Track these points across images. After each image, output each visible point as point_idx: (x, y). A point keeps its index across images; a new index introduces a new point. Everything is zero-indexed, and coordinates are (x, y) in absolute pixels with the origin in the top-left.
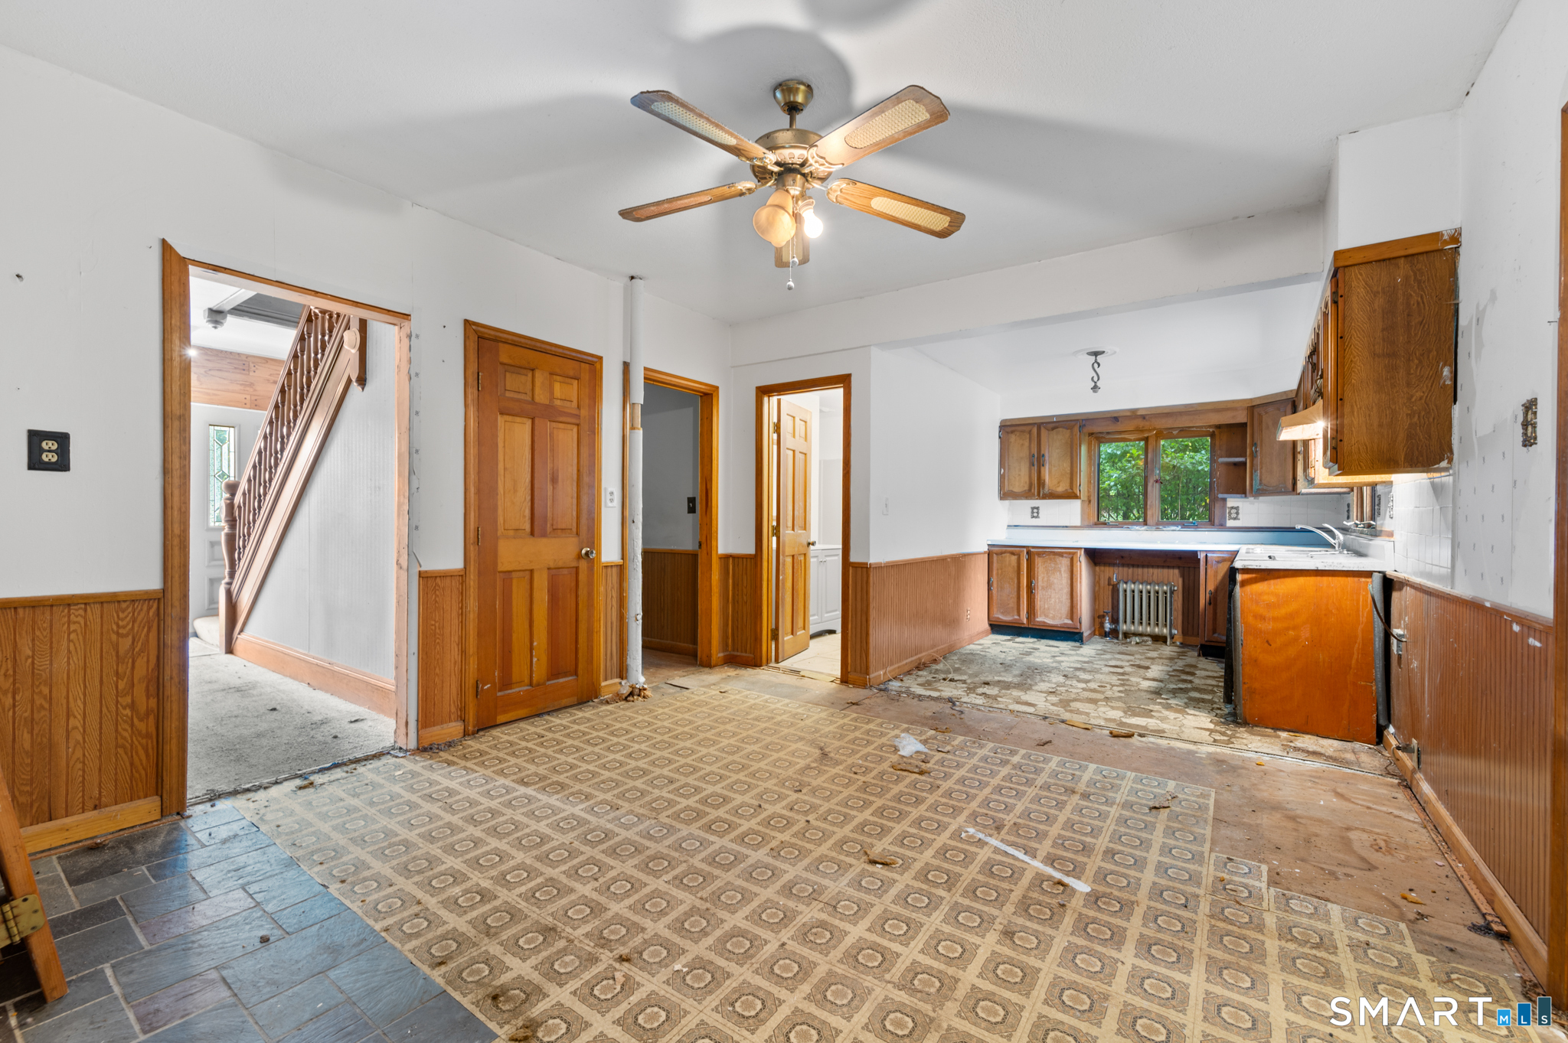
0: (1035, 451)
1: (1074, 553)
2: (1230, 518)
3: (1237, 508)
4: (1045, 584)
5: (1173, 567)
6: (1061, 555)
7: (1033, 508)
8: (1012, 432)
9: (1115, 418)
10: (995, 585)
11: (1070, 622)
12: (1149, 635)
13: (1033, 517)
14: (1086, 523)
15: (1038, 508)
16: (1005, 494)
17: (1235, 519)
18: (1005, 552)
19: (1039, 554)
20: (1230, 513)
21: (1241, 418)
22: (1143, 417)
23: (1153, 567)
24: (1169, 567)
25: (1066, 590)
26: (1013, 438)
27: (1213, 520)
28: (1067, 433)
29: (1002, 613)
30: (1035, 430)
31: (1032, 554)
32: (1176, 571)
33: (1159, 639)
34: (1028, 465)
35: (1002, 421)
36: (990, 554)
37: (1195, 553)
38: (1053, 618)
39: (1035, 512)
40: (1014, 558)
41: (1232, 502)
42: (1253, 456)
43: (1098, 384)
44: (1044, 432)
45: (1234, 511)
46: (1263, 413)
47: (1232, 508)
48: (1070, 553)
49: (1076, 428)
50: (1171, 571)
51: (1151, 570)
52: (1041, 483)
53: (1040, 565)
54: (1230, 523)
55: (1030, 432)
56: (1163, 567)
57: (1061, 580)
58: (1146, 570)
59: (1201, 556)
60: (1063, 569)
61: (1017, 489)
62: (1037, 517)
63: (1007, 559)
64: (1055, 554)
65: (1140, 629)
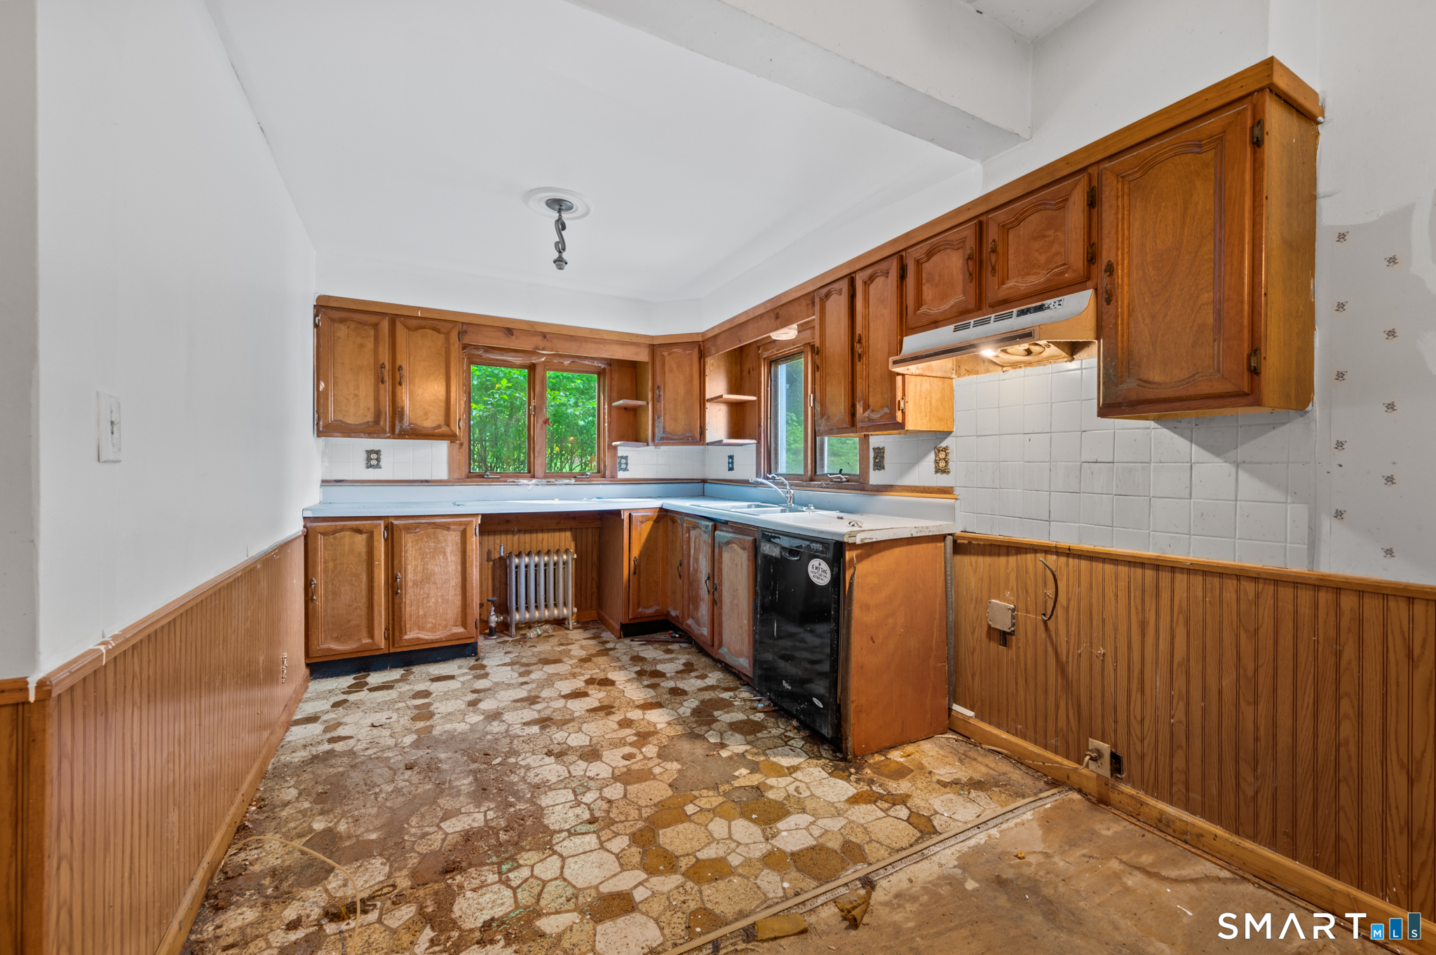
0: (385, 358)
1: (467, 524)
2: (621, 469)
3: (626, 458)
4: (419, 578)
5: (565, 530)
6: (446, 527)
7: (369, 452)
8: (342, 321)
9: (509, 329)
10: (321, 591)
11: (461, 630)
12: (547, 622)
13: (369, 466)
14: (456, 476)
15: (378, 452)
16: (326, 428)
17: (626, 469)
18: (342, 529)
19: (408, 529)
20: (620, 463)
21: (643, 356)
22: (544, 336)
23: (542, 531)
24: (560, 530)
25: (455, 580)
26: (342, 331)
27: (603, 474)
28: (440, 339)
29: (337, 639)
30: (385, 325)
31: (393, 528)
32: (568, 534)
33: (560, 623)
34: (371, 380)
35: (320, 298)
36: (307, 536)
37: (617, 513)
38: (433, 629)
39: (373, 459)
40: (360, 540)
41: (624, 449)
42: (656, 400)
43: (565, 255)
44: (401, 331)
45: (623, 461)
46: (665, 354)
47: (622, 457)
48: (460, 524)
49: (454, 335)
50: (563, 534)
51: (540, 535)
52: (397, 412)
53: (411, 548)
54: (621, 475)
55: (376, 326)
56: (554, 530)
57: (446, 567)
58: (534, 536)
59: (625, 516)
60: (448, 550)
61: (351, 420)
62: (378, 466)
63: (347, 541)
64: (436, 525)
65: (537, 614)
